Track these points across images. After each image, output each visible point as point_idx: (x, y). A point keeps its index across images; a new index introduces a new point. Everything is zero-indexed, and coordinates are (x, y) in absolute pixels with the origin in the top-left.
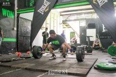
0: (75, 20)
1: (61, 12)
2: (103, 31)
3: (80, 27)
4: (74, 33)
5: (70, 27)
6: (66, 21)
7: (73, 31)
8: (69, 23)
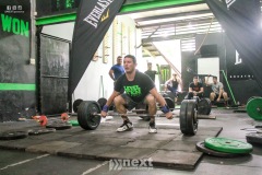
0: (171, 38)
1: (137, 20)
2: (237, 63)
3: (183, 54)
4: (168, 67)
5: (160, 55)
6: (150, 39)
7: (166, 64)
8: (156, 44)
